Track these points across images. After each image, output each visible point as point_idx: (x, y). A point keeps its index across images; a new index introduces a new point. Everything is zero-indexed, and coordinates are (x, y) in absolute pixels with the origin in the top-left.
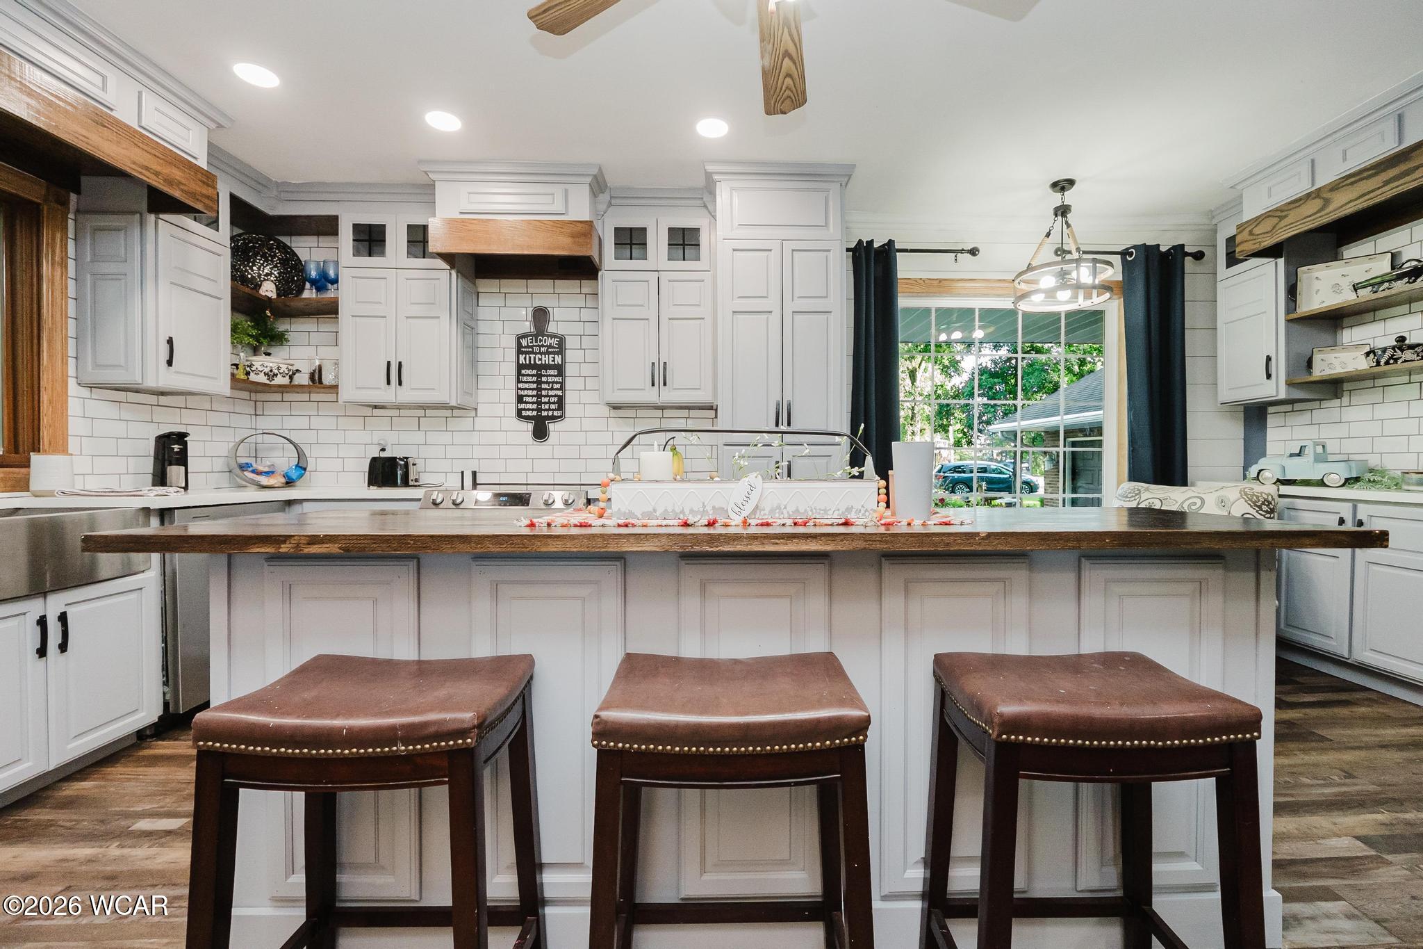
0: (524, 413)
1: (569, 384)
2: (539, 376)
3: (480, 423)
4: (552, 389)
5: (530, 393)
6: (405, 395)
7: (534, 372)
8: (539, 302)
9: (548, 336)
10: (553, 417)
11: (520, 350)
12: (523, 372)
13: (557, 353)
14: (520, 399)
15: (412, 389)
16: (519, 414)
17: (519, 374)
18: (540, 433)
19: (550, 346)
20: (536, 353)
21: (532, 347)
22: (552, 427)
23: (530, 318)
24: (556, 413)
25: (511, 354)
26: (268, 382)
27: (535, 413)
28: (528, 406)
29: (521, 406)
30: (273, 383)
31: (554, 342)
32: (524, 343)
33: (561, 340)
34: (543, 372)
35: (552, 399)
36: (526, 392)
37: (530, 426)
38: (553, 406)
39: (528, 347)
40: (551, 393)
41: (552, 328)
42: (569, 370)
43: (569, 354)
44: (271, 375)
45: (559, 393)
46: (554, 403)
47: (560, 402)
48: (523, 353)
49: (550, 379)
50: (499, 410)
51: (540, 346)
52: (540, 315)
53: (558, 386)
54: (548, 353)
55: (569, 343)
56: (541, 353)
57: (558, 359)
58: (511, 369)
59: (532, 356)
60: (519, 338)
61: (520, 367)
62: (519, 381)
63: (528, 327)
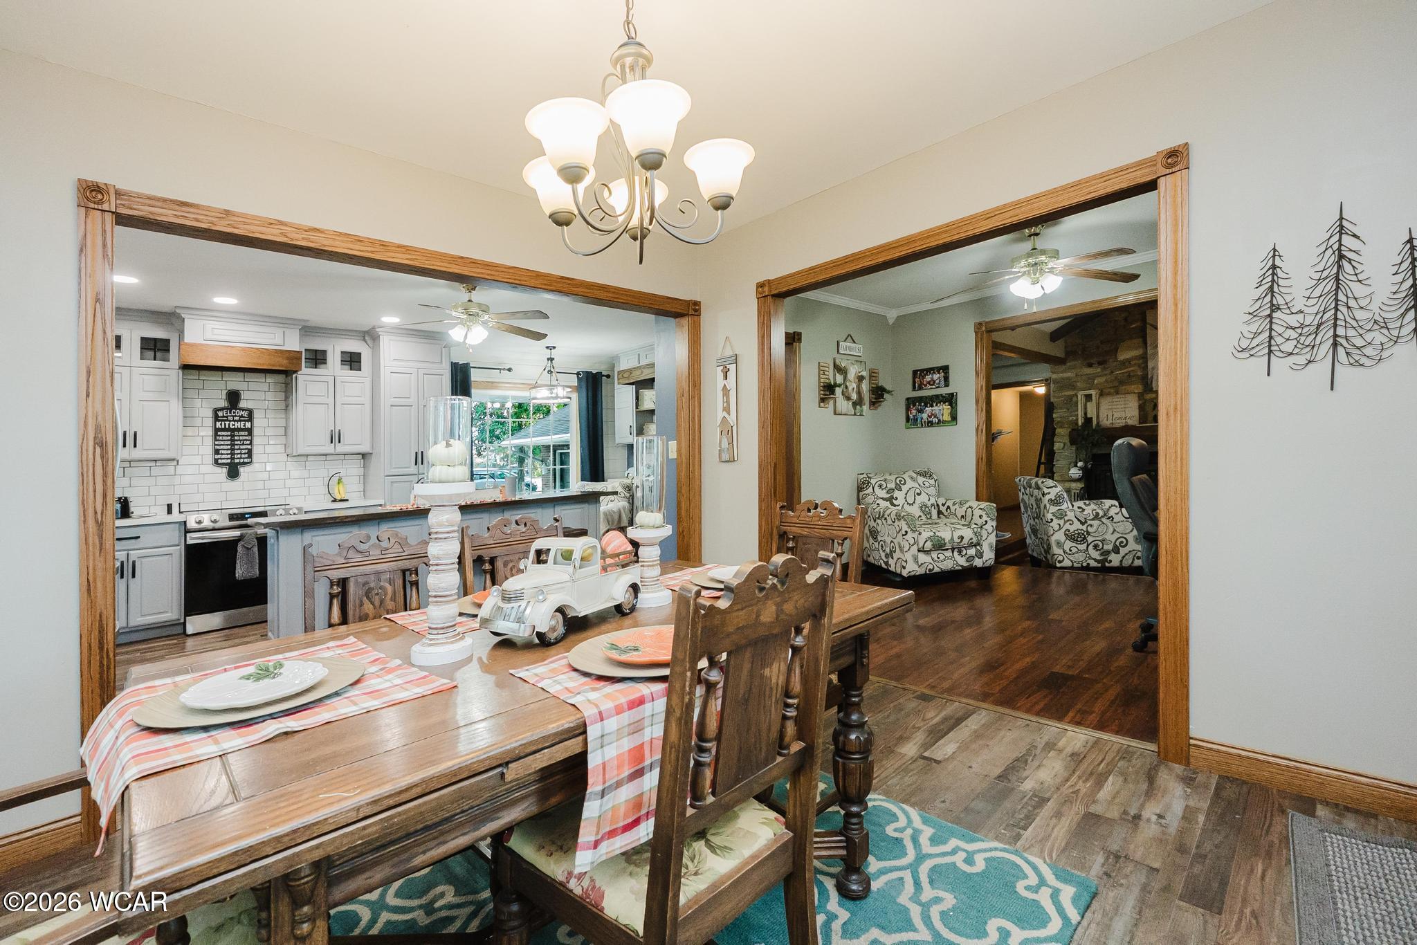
0: (220, 461)
1: (256, 441)
2: (233, 436)
3: (180, 469)
4: (243, 444)
5: (225, 447)
7: (229, 433)
8: (233, 386)
9: (240, 409)
10: (244, 463)
11: (216, 418)
12: (219, 433)
13: (248, 421)
14: (217, 452)
15: (144, 450)
16: (216, 462)
17: (216, 435)
18: (233, 473)
19: (242, 416)
20: (230, 421)
21: (227, 417)
22: (241, 469)
23: (224, 397)
24: (246, 460)
25: (209, 422)
27: (229, 461)
28: (224, 456)
29: (217, 457)
31: (245, 414)
32: (220, 414)
33: (251, 412)
34: (236, 433)
35: (243, 452)
36: (222, 447)
37: (225, 470)
38: (243, 456)
39: (223, 416)
40: (242, 447)
41: (243, 404)
42: (256, 432)
43: (256, 421)
45: (249, 447)
46: (245, 454)
47: (250, 453)
48: (219, 421)
49: (241, 438)
50: (198, 460)
51: (233, 416)
52: (234, 397)
53: (248, 442)
54: (240, 421)
55: (256, 414)
56: (234, 421)
57: (248, 425)
58: (210, 432)
59: (227, 423)
60: (216, 411)
61: (216, 430)
62: (216, 440)
63: (223, 403)
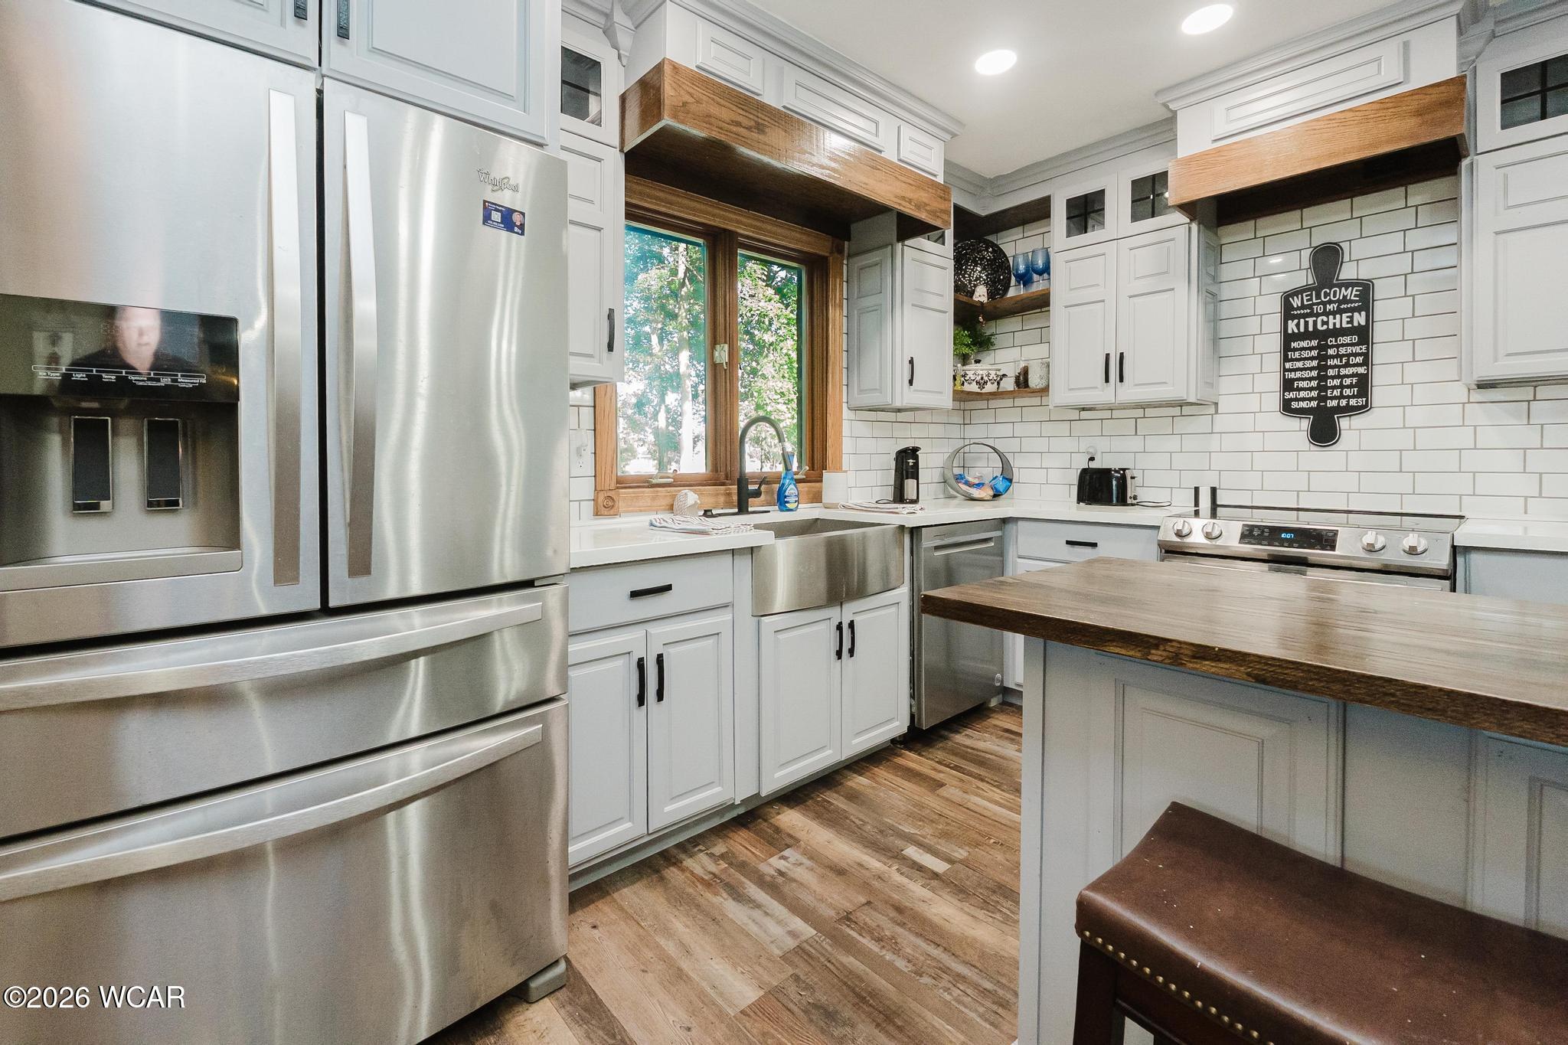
0: (1294, 405)
1: (1379, 354)
2: (1322, 348)
3: (1221, 422)
4: (1347, 365)
5: (1306, 374)
6: (1128, 393)
7: (1315, 343)
8: (1320, 238)
9: (1340, 286)
10: (1349, 410)
11: (1288, 313)
12: (1294, 345)
13: (1359, 310)
14: (1288, 385)
15: (1136, 385)
16: (1287, 407)
17: (1286, 348)
18: (1324, 432)
19: (1345, 300)
20: (1318, 315)
21: (1310, 307)
22: (1344, 423)
23: (1306, 264)
24: (1353, 402)
25: (1274, 323)
26: (979, 391)
27: (1314, 404)
28: (1302, 394)
29: (1292, 395)
30: (984, 391)
31: (1351, 293)
32: (1296, 302)
33: (1366, 289)
34: (1331, 341)
35: (1348, 381)
36: (1298, 374)
37: (1305, 424)
38: (1347, 392)
39: (1303, 307)
40: (1343, 372)
41: (1347, 272)
42: (1379, 333)
43: (1380, 310)
44: (982, 384)
45: (1361, 370)
46: (1350, 386)
47: (1363, 385)
48: (1293, 318)
49: (1342, 351)
50: (1252, 404)
51: (1324, 304)
52: (1327, 258)
53: (1359, 360)
54: (1340, 312)
55: (1380, 291)
56: (1326, 314)
57: (1360, 319)
58: (1275, 342)
59: (1311, 320)
60: (1287, 298)
61: (1288, 339)
62: (1286, 359)
63: (1304, 278)
